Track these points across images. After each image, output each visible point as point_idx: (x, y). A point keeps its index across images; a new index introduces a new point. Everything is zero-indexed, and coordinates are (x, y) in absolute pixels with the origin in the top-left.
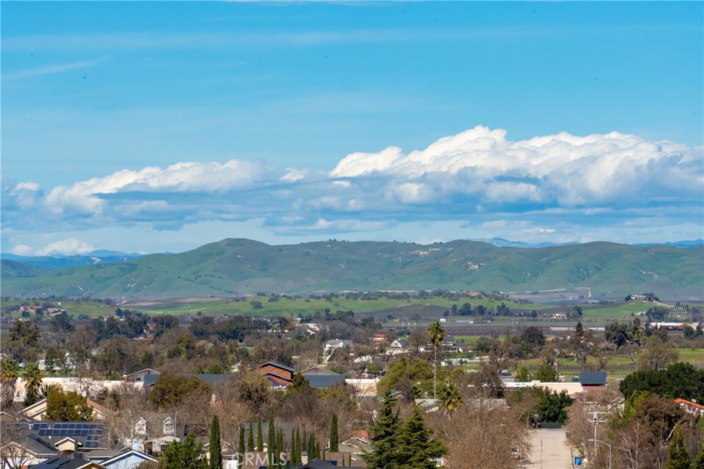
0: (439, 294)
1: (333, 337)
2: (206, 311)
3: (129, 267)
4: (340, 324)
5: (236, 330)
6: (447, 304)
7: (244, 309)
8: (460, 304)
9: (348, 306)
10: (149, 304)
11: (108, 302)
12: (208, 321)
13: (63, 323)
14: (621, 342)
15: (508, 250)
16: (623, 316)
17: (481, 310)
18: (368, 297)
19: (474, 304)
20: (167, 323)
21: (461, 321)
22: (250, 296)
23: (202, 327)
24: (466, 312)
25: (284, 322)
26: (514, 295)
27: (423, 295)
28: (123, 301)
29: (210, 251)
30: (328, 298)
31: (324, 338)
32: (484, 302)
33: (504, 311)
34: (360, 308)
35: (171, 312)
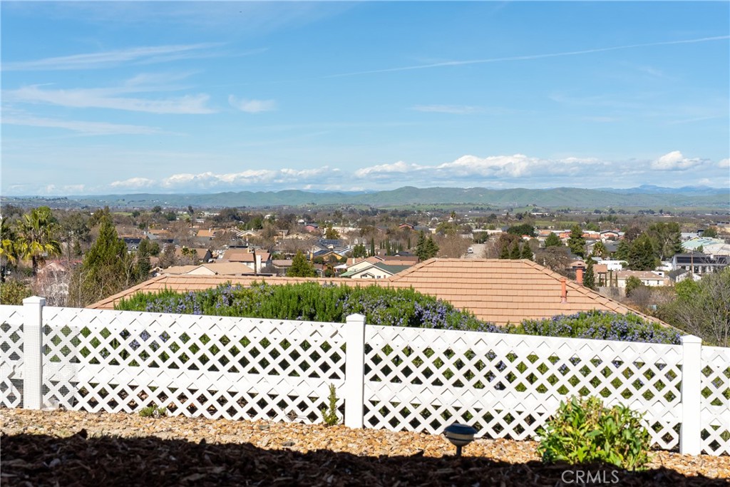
0: (469, 204)
1: (434, 216)
2: (397, 208)
3: (376, 194)
4: (438, 213)
5: (404, 214)
6: (472, 207)
7: (409, 208)
8: (475, 207)
9: (440, 207)
10: (380, 206)
11: (368, 205)
12: (396, 211)
13: (352, 211)
14: (520, 219)
15: (492, 191)
16: (523, 211)
17: (482, 209)
18: (447, 205)
19: (480, 207)
20: (384, 211)
21: (475, 212)
22: (412, 204)
23: (394, 213)
24: (477, 209)
25: (419, 212)
26: (492, 204)
27: (464, 204)
28: (373, 205)
29: (400, 190)
30: (435, 205)
31: (431, 216)
32: (483, 206)
33: (489, 209)
34: (445, 208)
35: (386, 209)
